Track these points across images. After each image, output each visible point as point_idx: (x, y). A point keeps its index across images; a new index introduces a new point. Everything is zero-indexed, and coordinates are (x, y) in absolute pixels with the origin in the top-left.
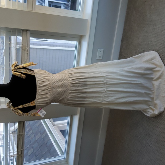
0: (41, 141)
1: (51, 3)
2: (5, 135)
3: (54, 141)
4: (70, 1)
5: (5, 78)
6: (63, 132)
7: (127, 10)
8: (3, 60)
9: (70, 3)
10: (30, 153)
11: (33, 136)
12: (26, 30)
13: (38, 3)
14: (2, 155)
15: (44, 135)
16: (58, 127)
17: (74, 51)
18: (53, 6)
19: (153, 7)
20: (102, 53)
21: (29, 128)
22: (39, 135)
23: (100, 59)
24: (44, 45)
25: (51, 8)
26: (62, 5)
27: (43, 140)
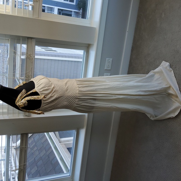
0: (46, 159)
1: (61, 11)
2: (6, 147)
3: (60, 159)
4: (82, 9)
6: (69, 149)
7: (137, 18)
8: (7, 69)
9: (81, 11)
10: (33, 171)
11: (37, 153)
12: (32, 38)
13: (46, 11)
14: (3, 170)
15: (49, 152)
16: (65, 144)
17: (81, 62)
18: (63, 14)
19: (163, 15)
21: (33, 145)
22: (44, 152)
23: (109, 69)
24: (52, 56)
25: (61, 16)
26: (73, 13)
27: (49, 157)
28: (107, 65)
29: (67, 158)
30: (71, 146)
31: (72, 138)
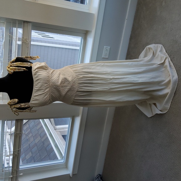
0: (41, 145)
2: (1, 133)
5: (3, 72)
6: (64, 137)
7: (137, 6)
8: (2, 53)
10: (28, 157)
11: (32, 139)
12: (28, 22)
15: (44, 139)
16: (60, 131)
17: (79, 50)
19: (164, 4)
20: (109, 51)
21: (28, 131)
22: (39, 138)
23: (106, 57)
24: (49, 42)
27: (43, 144)
28: (105, 53)
29: (62, 145)
30: (66, 134)
31: (67, 126)
